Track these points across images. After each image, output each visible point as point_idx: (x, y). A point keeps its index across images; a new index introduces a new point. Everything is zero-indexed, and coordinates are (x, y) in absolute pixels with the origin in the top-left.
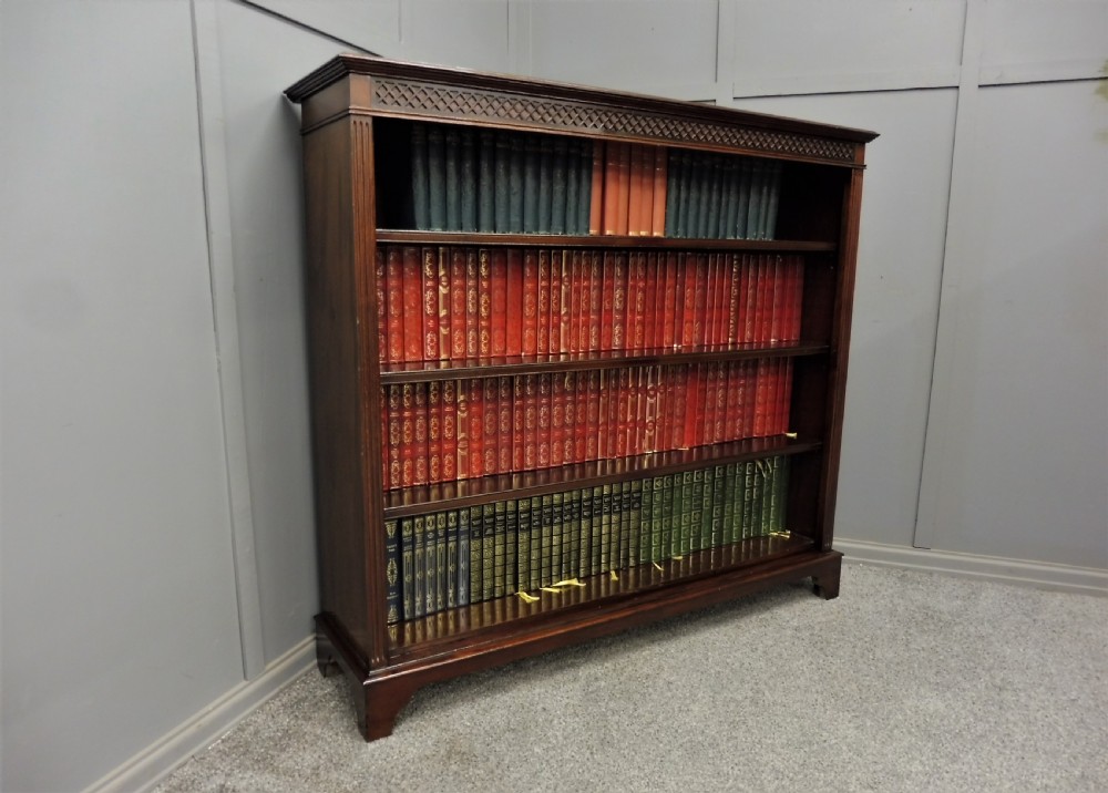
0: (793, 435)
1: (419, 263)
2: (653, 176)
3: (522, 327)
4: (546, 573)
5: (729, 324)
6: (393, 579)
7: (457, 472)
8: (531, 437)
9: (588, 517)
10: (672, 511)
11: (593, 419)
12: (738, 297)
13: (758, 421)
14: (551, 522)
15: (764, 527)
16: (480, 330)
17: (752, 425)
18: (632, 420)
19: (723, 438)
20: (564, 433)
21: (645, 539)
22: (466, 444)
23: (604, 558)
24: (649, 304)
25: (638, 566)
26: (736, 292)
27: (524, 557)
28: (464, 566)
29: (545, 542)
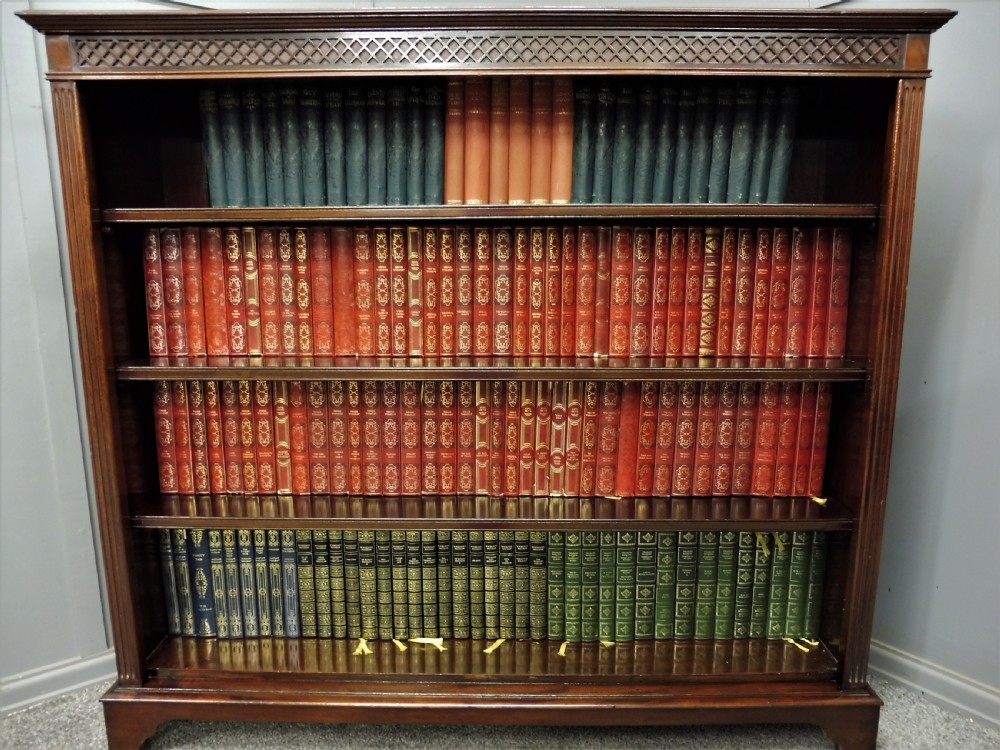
0: (820, 501)
1: (225, 245)
2: (551, 123)
3: (357, 323)
4: (401, 623)
5: (699, 328)
6: (203, 590)
7: (276, 486)
8: (372, 455)
9: (463, 564)
10: (597, 578)
11: (465, 442)
12: (716, 290)
13: (759, 472)
14: (405, 564)
15: (773, 627)
16: (297, 323)
17: (749, 478)
18: (527, 450)
19: (690, 490)
20: (421, 455)
21: (554, 608)
22: (287, 454)
23: (490, 621)
24: (550, 298)
25: (544, 640)
26: (711, 282)
27: (367, 598)
28: (290, 593)
29: (398, 585)
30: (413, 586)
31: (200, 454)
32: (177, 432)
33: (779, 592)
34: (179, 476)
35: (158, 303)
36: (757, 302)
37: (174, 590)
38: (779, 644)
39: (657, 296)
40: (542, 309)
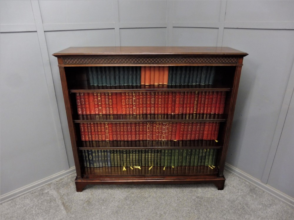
0: (217, 141)
3: (122, 108)
4: (131, 164)
5: (194, 108)
6: (91, 159)
7: (106, 139)
8: (125, 133)
9: (144, 153)
10: (171, 155)
11: (145, 130)
12: (198, 101)
13: (205, 135)
14: (133, 153)
15: (206, 164)
16: (109, 108)
17: (203, 136)
18: (158, 132)
19: (191, 139)
20: (136, 133)
21: (162, 160)
22: (108, 133)
23: (150, 163)
24: (163, 102)
25: (160, 166)
26: (197, 99)
27: (125, 159)
28: (109, 159)
29: (131, 157)
30: (134, 157)
31: (90, 133)
32: (84, 129)
33: (208, 157)
34: (85, 137)
35: (79, 104)
36: (206, 103)
37: (85, 159)
38: (207, 167)
39: (185, 102)
40: (161, 104)
